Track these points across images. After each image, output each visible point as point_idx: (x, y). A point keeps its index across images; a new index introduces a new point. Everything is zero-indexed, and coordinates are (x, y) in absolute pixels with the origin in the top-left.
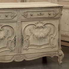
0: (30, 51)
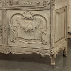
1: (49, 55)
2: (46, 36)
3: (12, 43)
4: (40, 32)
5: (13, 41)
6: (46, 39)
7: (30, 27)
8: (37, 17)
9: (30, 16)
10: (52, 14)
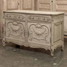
0: (33, 42)
1: (50, 49)
2: (48, 38)
3: (30, 41)
4: (45, 36)
5: (30, 40)
6: (48, 40)
7: (40, 32)
8: (43, 27)
9: (39, 26)
10: (51, 26)
